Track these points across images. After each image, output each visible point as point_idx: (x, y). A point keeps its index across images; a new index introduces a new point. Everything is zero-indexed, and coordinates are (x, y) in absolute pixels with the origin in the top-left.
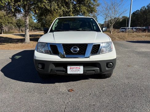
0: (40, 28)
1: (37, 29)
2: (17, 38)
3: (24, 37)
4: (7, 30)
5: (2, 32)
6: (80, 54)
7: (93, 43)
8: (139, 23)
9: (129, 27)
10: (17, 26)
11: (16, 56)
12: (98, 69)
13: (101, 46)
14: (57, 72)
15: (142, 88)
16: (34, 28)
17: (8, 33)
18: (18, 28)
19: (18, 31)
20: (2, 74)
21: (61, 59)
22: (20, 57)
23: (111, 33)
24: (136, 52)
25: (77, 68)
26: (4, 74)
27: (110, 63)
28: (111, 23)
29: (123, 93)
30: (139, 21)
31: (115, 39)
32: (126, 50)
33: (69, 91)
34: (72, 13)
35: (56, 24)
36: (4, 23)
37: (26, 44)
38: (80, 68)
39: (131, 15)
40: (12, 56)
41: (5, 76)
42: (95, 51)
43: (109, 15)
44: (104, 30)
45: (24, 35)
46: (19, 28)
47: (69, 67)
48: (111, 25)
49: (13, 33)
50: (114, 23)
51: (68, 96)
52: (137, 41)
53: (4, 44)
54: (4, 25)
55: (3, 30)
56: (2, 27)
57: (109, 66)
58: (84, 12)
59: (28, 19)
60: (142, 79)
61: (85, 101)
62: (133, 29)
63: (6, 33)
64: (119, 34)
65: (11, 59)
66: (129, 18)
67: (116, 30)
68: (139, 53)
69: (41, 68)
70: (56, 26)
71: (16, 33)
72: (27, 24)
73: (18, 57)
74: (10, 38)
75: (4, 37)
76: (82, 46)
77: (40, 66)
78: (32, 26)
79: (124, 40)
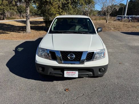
0: (39, 14)
1: (37, 15)
2: (18, 25)
3: (25, 24)
4: (9, 16)
5: (5, 18)
6: (76, 61)
7: (87, 51)
8: (136, 10)
9: (126, 16)
10: (18, 12)
11: (19, 48)
12: (92, 73)
13: (95, 53)
14: (55, 75)
15: (130, 89)
16: (34, 14)
17: (10, 19)
18: (19, 14)
19: (19, 16)
20: (8, 69)
21: (59, 64)
22: (22, 49)
23: (107, 22)
24: (129, 46)
25: (72, 72)
26: (9, 69)
27: (103, 69)
28: (108, 13)
29: (112, 95)
30: (136, 9)
31: (111, 29)
32: (120, 43)
33: (65, 91)
34: (71, 5)
35: (55, 24)
36: (6, 9)
37: (27, 34)
38: (75, 73)
39: (128, 2)
40: (15, 48)
41: (10, 71)
42: (89, 57)
43: (106, 4)
44: (100, 30)
45: (25, 22)
46: (21, 14)
47: (65, 72)
48: (108, 14)
49: (15, 19)
50: (110, 13)
51: (65, 96)
52: (132, 32)
53: (7, 32)
54: (6, 11)
55: (6, 16)
56: (4, 13)
57: (101, 71)
58: (82, 4)
59: (29, 10)
60: (131, 79)
61: (78, 102)
62: (129, 17)
63: (8, 18)
64: (115, 22)
65: (14, 52)
66: (126, 6)
67: (113, 18)
68: (132, 48)
69: (41, 71)
70: (55, 26)
71: (18, 19)
72: (28, 15)
73: (20, 49)
74: (12, 25)
75: (7, 23)
76: (78, 54)
77: (41, 69)
78: (32, 11)
79: (119, 31)
